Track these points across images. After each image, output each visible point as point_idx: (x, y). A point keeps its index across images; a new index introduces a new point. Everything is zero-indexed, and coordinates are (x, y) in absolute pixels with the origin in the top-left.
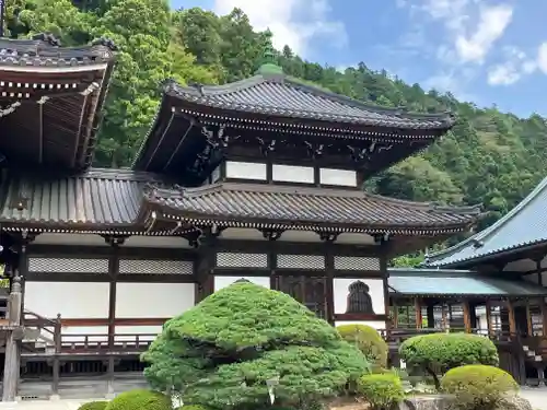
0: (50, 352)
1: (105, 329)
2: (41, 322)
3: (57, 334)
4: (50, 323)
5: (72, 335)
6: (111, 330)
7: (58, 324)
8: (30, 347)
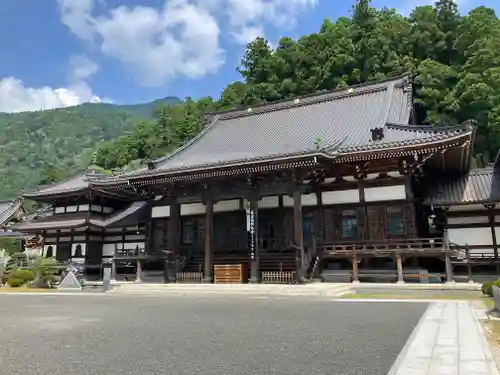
0: (466, 261)
1: (492, 251)
2: (458, 247)
3: (467, 253)
4: (463, 247)
5: (476, 253)
6: (496, 251)
7: (467, 248)
8: (455, 259)
